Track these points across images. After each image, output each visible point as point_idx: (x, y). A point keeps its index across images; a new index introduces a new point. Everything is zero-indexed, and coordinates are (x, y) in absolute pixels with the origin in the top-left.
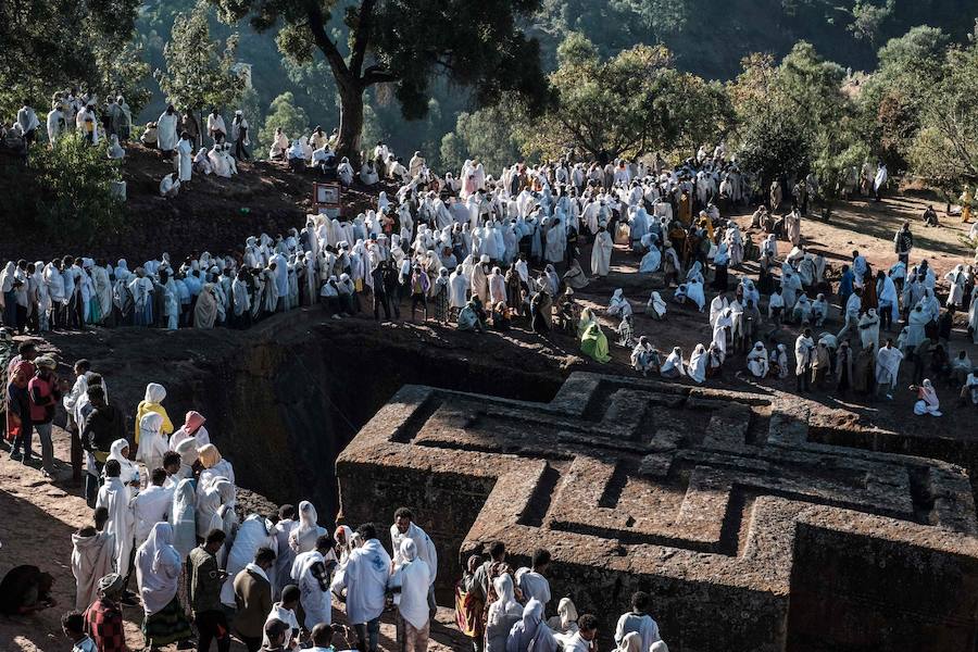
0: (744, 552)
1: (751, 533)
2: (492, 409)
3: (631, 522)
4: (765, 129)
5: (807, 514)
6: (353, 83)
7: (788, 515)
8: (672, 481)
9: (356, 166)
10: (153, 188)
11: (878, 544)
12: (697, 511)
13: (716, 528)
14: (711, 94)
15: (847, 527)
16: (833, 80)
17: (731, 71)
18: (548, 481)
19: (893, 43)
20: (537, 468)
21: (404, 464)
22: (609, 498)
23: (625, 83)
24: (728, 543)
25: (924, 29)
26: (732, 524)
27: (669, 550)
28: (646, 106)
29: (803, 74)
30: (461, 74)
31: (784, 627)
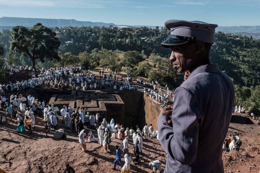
0: (100, 107)
1: (100, 105)
2: (65, 96)
3: (87, 106)
4: (84, 61)
5: (105, 102)
7: (104, 102)
8: (89, 101)
9: (35, 69)
10: (8, 74)
11: (113, 104)
12: (93, 103)
13: (97, 105)
14: (77, 57)
15: (110, 103)
16: (89, 55)
17: (78, 55)
18: (76, 103)
19: (93, 50)
20: (74, 102)
21: (57, 104)
22: (83, 104)
23: (66, 57)
24: (98, 107)
25: (96, 49)
27: (92, 108)
28: (69, 59)
29: (86, 54)
31: (106, 114)
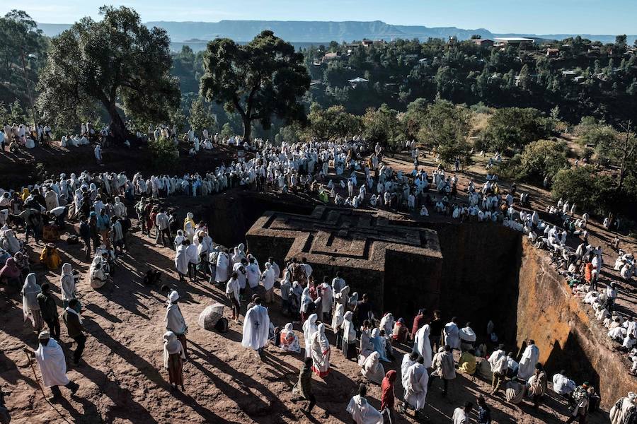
0: (370, 259)
1: (372, 253)
2: (293, 218)
3: (336, 250)
4: (373, 130)
5: (389, 246)
6: (247, 119)
7: (385, 246)
8: (348, 238)
9: (249, 144)
10: (187, 153)
11: (411, 255)
12: (356, 246)
13: (362, 251)
14: (357, 120)
15: (401, 250)
16: (394, 115)
17: (363, 113)
18: (310, 239)
19: (411, 103)
20: (308, 235)
21: (266, 235)
22: (329, 244)
23: (330, 117)
24: (365, 256)
25: (421, 99)
26: (367, 250)
27: (348, 259)
28: (337, 124)
29: (385, 113)
30: (281, 116)
31: (383, 280)
